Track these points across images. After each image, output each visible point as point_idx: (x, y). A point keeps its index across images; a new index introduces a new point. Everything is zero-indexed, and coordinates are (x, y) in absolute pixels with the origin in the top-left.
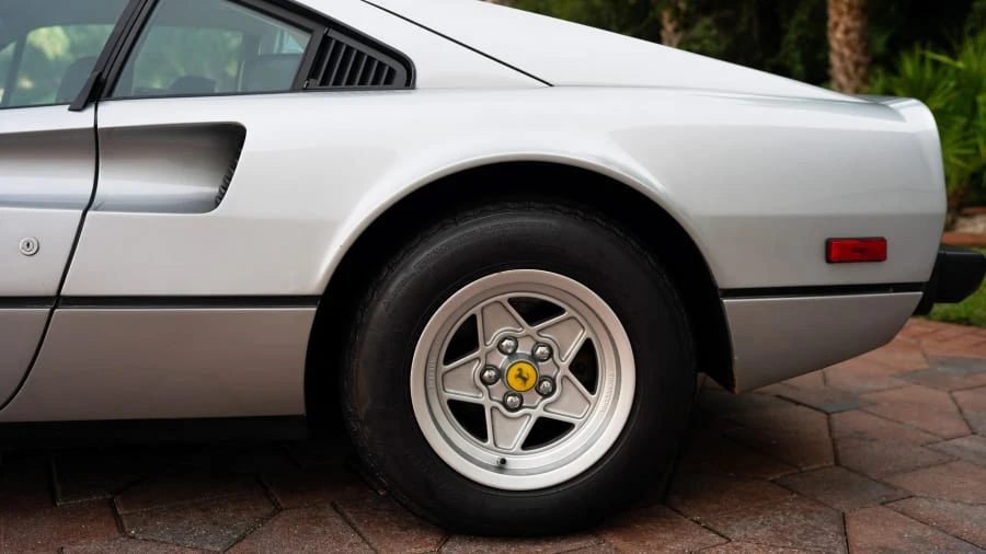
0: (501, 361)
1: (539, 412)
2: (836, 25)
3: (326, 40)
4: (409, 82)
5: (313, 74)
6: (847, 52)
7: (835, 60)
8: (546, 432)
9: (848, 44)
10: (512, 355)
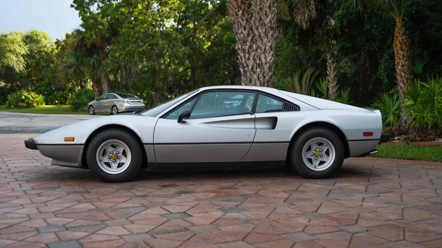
0: (314, 152)
1: (320, 160)
2: (398, 63)
3: (286, 103)
4: (299, 110)
5: (285, 109)
6: (403, 74)
7: (398, 77)
8: (322, 163)
9: (403, 71)
10: (316, 151)
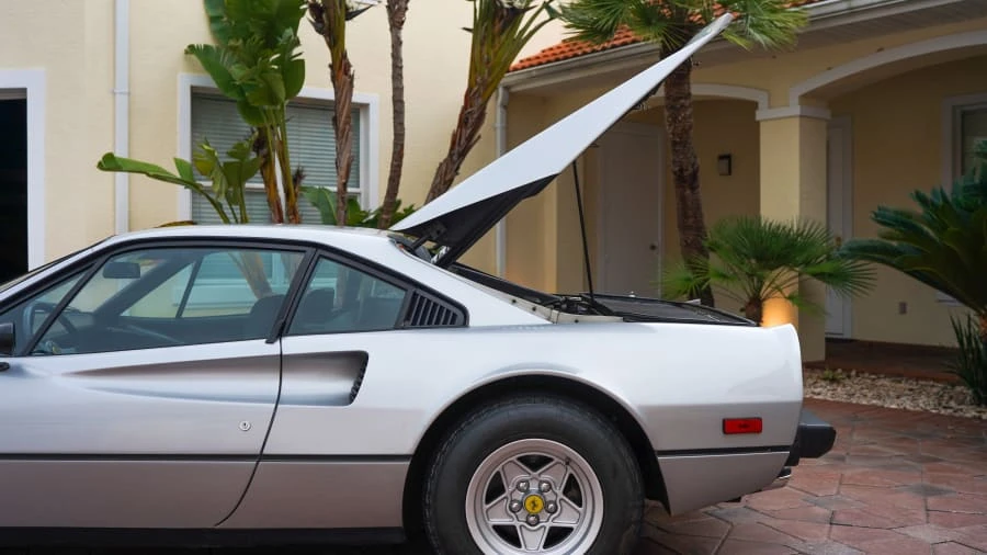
1: (550, 524)
3: (415, 294)
4: (465, 324)
5: (407, 318)
8: (556, 536)
